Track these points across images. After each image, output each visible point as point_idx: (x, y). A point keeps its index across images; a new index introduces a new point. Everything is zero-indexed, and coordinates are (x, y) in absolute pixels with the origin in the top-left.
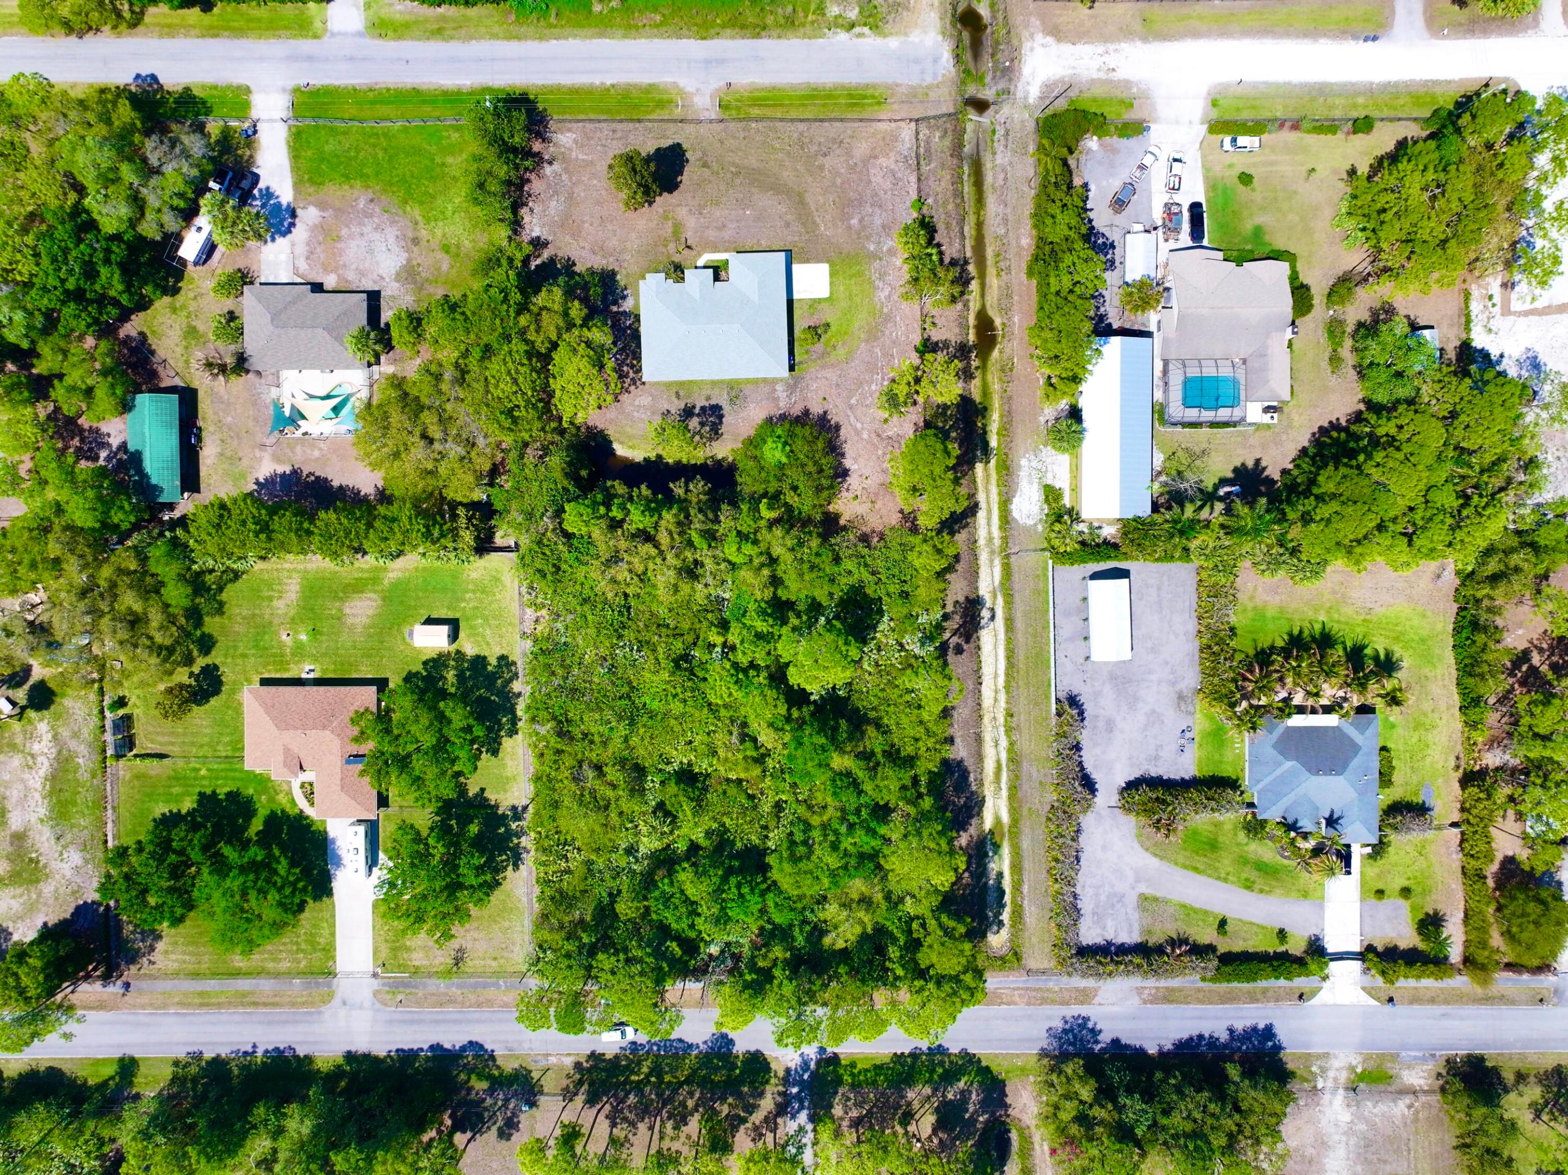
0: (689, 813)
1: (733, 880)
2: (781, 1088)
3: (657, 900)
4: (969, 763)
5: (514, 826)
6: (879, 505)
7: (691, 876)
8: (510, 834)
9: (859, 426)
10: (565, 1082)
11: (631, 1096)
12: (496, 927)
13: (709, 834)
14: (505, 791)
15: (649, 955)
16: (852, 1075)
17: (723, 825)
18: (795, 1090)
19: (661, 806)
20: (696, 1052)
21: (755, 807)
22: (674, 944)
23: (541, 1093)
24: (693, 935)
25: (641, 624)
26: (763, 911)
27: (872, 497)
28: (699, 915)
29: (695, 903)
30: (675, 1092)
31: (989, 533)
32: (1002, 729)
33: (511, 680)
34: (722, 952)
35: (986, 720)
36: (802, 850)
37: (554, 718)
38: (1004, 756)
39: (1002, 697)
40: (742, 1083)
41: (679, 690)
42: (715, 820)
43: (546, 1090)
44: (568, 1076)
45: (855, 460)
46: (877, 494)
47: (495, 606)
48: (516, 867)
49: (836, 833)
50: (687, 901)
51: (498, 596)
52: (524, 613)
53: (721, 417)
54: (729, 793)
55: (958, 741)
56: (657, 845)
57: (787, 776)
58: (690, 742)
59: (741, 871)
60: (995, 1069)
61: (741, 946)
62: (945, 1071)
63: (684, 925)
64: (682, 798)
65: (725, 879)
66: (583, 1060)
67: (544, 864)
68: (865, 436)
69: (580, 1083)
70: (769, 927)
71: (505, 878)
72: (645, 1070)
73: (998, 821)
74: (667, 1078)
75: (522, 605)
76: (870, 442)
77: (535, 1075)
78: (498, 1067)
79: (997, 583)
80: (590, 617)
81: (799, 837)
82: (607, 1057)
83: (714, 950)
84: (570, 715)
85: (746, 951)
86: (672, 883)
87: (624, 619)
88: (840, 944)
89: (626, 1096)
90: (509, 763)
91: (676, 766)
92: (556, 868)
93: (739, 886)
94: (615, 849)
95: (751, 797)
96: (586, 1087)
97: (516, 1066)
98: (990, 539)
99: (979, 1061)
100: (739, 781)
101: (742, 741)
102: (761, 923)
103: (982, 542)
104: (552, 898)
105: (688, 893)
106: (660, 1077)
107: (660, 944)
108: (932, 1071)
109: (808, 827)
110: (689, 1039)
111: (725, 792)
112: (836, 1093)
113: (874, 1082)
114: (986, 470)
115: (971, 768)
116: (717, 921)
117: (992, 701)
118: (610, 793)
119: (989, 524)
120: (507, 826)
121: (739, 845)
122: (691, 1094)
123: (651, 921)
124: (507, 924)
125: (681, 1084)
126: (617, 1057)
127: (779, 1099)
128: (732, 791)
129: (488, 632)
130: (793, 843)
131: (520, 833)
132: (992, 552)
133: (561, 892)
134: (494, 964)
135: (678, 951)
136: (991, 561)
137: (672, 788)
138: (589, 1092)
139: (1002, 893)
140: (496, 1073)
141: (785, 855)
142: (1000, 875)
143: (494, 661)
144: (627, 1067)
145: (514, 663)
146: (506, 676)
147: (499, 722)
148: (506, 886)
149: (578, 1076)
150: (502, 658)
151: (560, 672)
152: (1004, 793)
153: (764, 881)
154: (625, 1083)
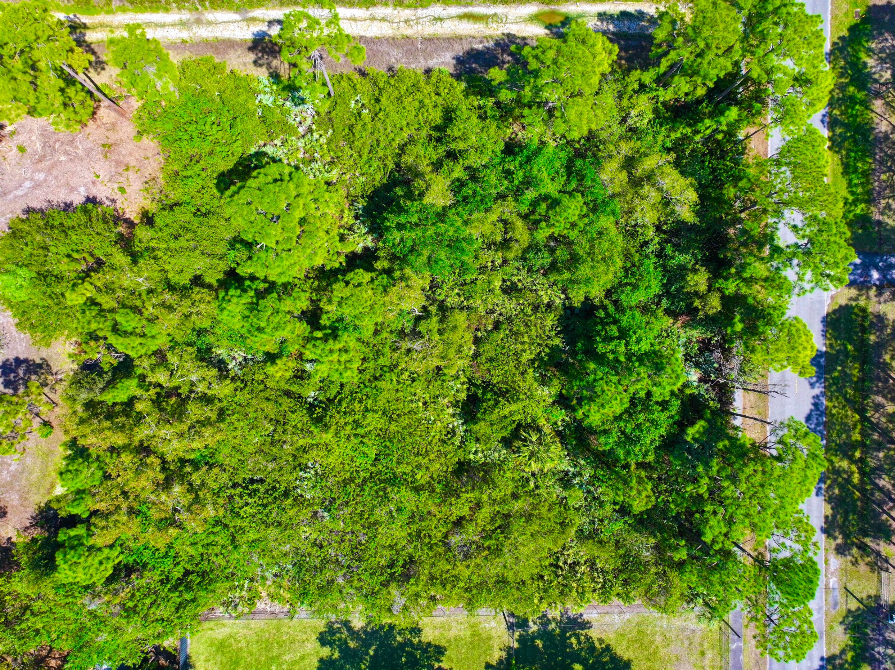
0: (514, 407)
1: (601, 348)
2: (873, 292)
3: (628, 453)
4: (460, 50)
5: (534, 628)
6: (132, 162)
7: (594, 407)
8: (544, 634)
9: (28, 184)
10: (863, 568)
11: (881, 483)
12: (662, 652)
13: (544, 381)
14: (489, 638)
15: (707, 467)
16: (855, 203)
17: (533, 361)
18: (875, 275)
19: (507, 442)
20: (825, 402)
21: (509, 320)
22: (691, 431)
23: (878, 597)
24: (676, 404)
25: (271, 466)
26: (644, 309)
27: (121, 169)
28: (649, 394)
29: (632, 401)
30: (875, 427)
31: (173, 25)
32: (421, 12)
33: (350, 629)
34: (697, 365)
35: (409, 32)
36: (561, 253)
37: (384, 585)
38: (454, 10)
39: (380, 11)
40: (863, 343)
41: (350, 419)
42: (523, 373)
43: (873, 592)
44: (855, 563)
45: (72, 190)
46: (118, 163)
47: (255, 648)
48: (586, 625)
49: (535, 204)
50: (629, 413)
51: (243, 644)
52: (264, 612)
53: (18, 361)
54: (491, 354)
55: (431, 63)
56: (557, 449)
57: (469, 277)
58: (425, 403)
59: (590, 339)
60: (852, 20)
61: (690, 341)
62: (853, 81)
63: (662, 417)
64: (495, 416)
65: (600, 359)
66: (833, 544)
67: (581, 595)
68: (41, 176)
69: (863, 547)
70: (664, 303)
71: (601, 641)
72: (845, 464)
73: (534, 18)
74: (856, 436)
75: (253, 614)
76: (50, 169)
77: (854, 605)
78: (843, 652)
79: (237, 17)
80: (252, 536)
81: (545, 259)
82: (829, 512)
83: (694, 376)
84: (383, 562)
85: (696, 334)
86: (606, 432)
87: (262, 488)
88: (693, 196)
89: (881, 489)
90: (453, 633)
91: (457, 422)
92: (586, 578)
93: (608, 339)
94: (563, 502)
95: (497, 326)
96: (868, 541)
97: (840, 629)
98: (183, 24)
99: (842, 38)
100: (477, 341)
101: (420, 335)
102: (660, 312)
103: (185, 35)
104: (626, 583)
105: (618, 410)
106: (854, 446)
107: (690, 450)
108: (852, 100)
109: (534, 247)
110: (807, 407)
111: (491, 360)
112: (879, 223)
113: (865, 174)
114: (94, 28)
115: (467, 47)
116: (658, 368)
117: (385, 25)
118: (485, 513)
119: (163, 26)
120: (533, 638)
121: (557, 341)
122: (878, 407)
123: (657, 461)
124: (658, 639)
125: (864, 419)
126: (829, 500)
127: (887, 294)
128: (488, 350)
129: (288, 657)
130: (553, 267)
131: (544, 620)
132: (198, 21)
133: (617, 572)
134: (709, 655)
135: (700, 425)
136: (210, 23)
137: (481, 428)
138: (876, 537)
139: (624, 15)
140: (849, 655)
141: (567, 275)
142: (602, 16)
143: (326, 652)
144: (842, 487)
145: (330, 625)
146: (345, 634)
147: (402, 646)
148: (611, 639)
149: (855, 551)
150: (323, 640)
151: (328, 574)
152: (500, 10)
153: (605, 308)
154: (863, 491)
